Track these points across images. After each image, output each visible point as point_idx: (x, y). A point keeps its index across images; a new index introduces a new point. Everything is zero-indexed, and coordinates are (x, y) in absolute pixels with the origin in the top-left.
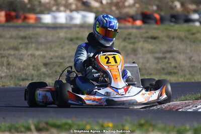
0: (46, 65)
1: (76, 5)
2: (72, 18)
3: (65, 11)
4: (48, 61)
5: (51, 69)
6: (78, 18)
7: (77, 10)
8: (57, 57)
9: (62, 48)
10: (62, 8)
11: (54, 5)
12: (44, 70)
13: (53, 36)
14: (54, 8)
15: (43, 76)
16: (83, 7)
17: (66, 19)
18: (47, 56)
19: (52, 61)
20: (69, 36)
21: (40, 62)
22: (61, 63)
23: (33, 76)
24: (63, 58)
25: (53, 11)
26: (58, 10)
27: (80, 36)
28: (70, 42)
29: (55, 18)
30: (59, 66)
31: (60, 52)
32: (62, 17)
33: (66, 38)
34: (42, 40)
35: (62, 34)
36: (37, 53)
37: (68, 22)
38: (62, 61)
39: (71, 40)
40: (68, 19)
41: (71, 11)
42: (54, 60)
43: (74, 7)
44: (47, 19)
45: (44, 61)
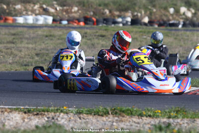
0: (37, 55)
1: (39, 11)
2: (37, 20)
3: (32, 15)
4: (39, 52)
5: (41, 58)
6: (41, 20)
7: (40, 14)
8: (43, 49)
9: (43, 42)
10: (30, 13)
11: (24, 10)
12: (37, 58)
14: (24, 13)
15: (37, 62)
16: (44, 12)
17: (33, 20)
18: (36, 48)
20: (45, 34)
24: (47, 50)
25: (24, 15)
26: (27, 14)
27: (52, 34)
28: (47, 38)
29: (26, 19)
30: (47, 56)
32: (30, 19)
33: (43, 35)
34: (27, 36)
37: (35, 22)
38: (47, 52)
39: (47, 36)
40: (35, 20)
41: (36, 15)
42: (42, 51)
43: (37, 12)
44: (20, 20)
45: (35, 52)
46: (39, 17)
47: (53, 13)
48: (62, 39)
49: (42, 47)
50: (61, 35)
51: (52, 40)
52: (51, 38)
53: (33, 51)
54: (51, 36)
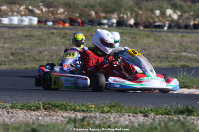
0: (12, 54)
1: (25, 12)
2: (22, 21)
3: (17, 16)
4: (14, 51)
5: (16, 57)
6: (26, 21)
7: (25, 15)
8: (19, 49)
9: (21, 42)
10: (15, 14)
11: (10, 12)
12: (11, 58)
13: (13, 34)
14: (10, 14)
15: (11, 62)
16: (30, 14)
17: (18, 21)
18: (12, 48)
19: (16, 52)
20: (25, 34)
21: (9, 52)
22: (23, 53)
23: (5, 62)
24: (23, 49)
25: (9, 16)
26: (13, 15)
27: (32, 34)
28: (26, 38)
29: (11, 20)
30: (22, 55)
31: (20, 45)
32: (15, 20)
33: (23, 36)
34: (7, 36)
35: (20, 32)
36: (7, 45)
37: (20, 23)
38: (22, 51)
39: (26, 36)
40: (20, 21)
41: (22, 16)
42: (18, 51)
43: (23, 13)
44: (6, 21)
45: (11, 51)
46: (24, 18)
47: (38, 14)
48: (40, 39)
49: (19, 47)
50: (40, 36)
51: (30, 39)
52: (30, 38)
53: (8, 50)
54: (30, 36)
